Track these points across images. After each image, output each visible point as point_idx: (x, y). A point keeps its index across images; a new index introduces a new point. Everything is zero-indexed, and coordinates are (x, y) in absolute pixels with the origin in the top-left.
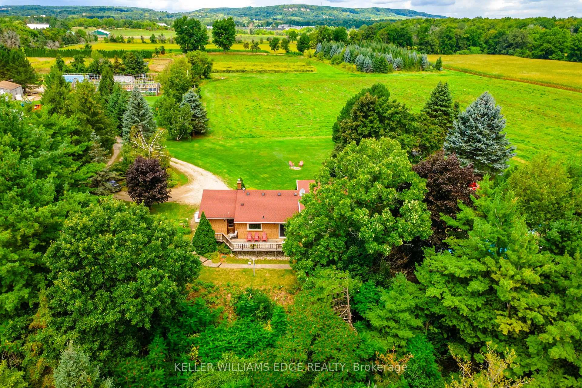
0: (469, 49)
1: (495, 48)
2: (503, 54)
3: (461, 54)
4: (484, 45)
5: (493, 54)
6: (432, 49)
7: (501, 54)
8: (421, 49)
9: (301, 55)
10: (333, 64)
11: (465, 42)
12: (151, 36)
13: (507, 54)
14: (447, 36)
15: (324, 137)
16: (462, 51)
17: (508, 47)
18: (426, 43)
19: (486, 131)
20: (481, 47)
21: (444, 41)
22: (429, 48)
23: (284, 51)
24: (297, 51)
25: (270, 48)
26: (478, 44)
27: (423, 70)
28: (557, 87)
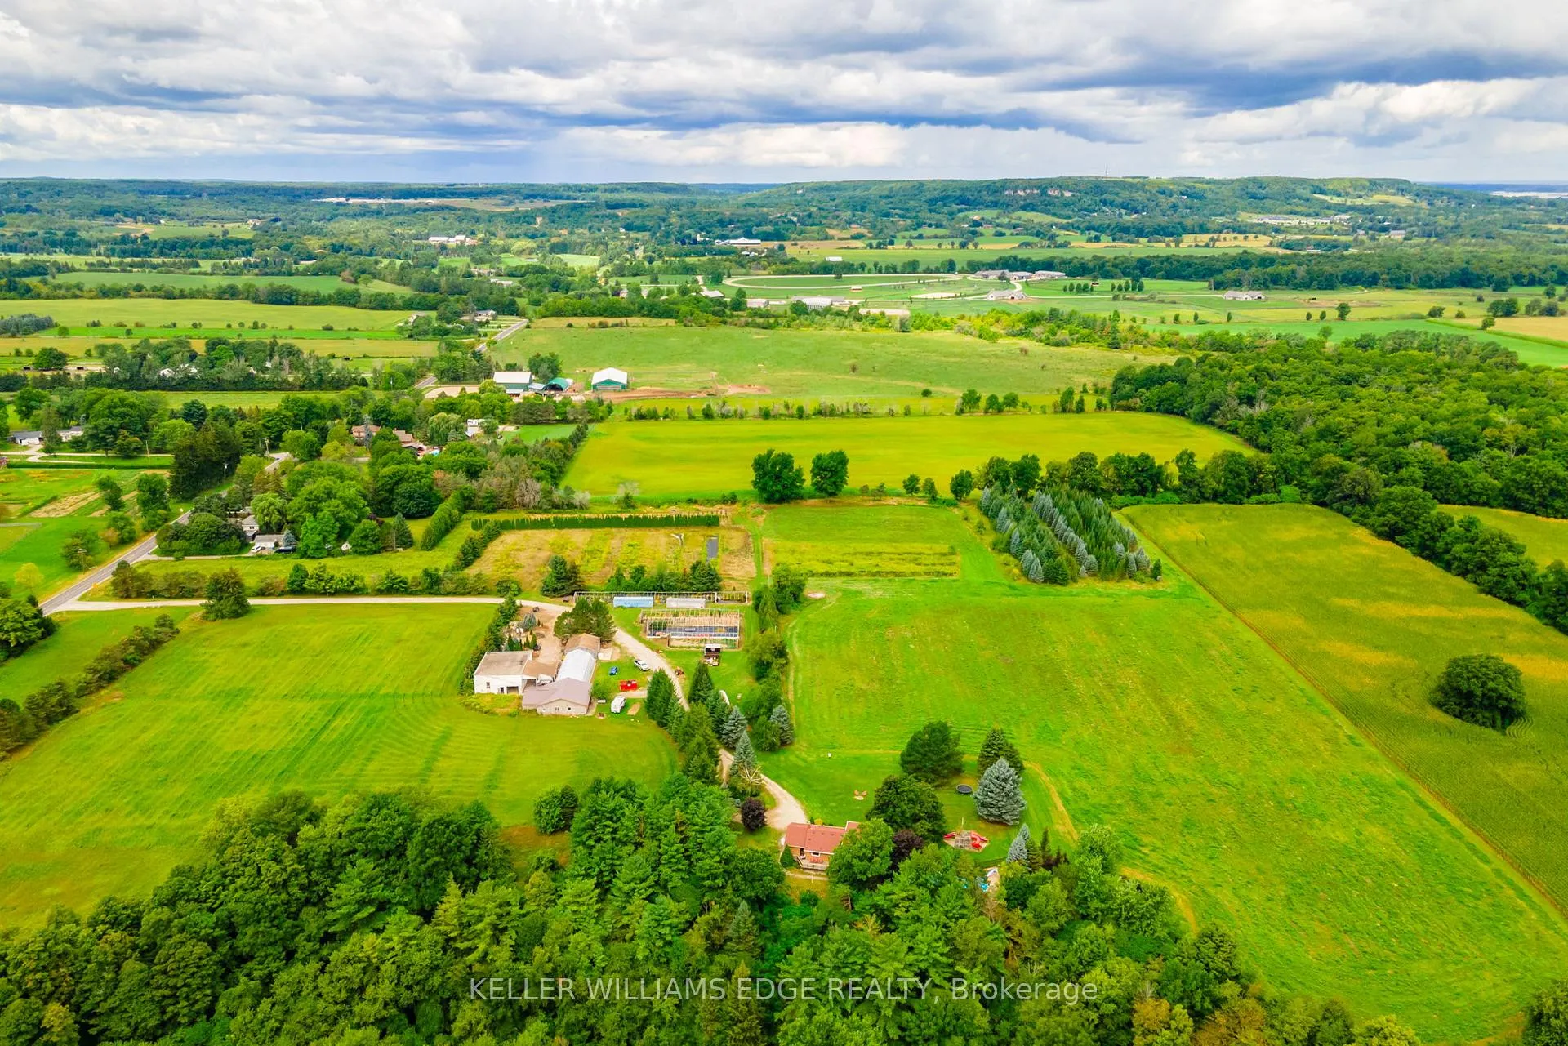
0: (1278, 492)
1: (1325, 495)
3: (1259, 503)
8: (1182, 492)
9: (955, 505)
12: (704, 406)
16: (1261, 497)
20: (1303, 488)
22: (1195, 491)
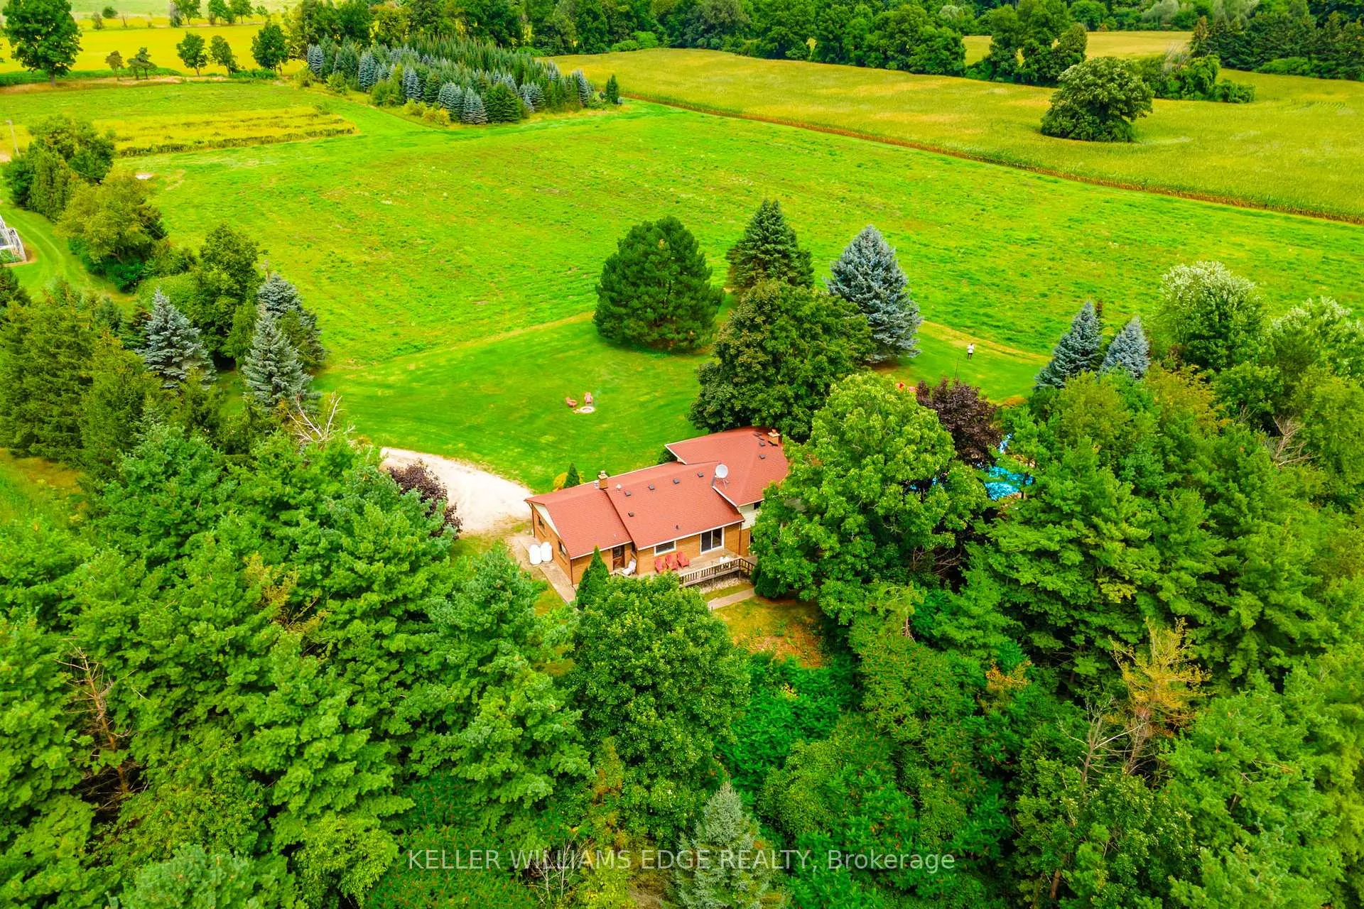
0: (635, 38)
1: (683, 34)
2: (702, 47)
3: (621, 50)
4: (661, 28)
5: (682, 46)
6: (564, 42)
7: (696, 47)
8: (542, 44)
10: (379, 104)
11: (624, 23)
13: (708, 46)
14: (589, 12)
15: (557, 324)
16: (622, 44)
17: (707, 31)
18: (550, 28)
19: (884, 293)
20: (655, 32)
21: (585, 22)
22: (557, 40)
23: (224, 69)
24: (260, 68)
25: (182, 61)
26: (648, 26)
27: (586, 106)
28: (842, 134)
